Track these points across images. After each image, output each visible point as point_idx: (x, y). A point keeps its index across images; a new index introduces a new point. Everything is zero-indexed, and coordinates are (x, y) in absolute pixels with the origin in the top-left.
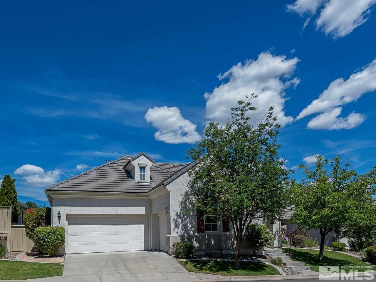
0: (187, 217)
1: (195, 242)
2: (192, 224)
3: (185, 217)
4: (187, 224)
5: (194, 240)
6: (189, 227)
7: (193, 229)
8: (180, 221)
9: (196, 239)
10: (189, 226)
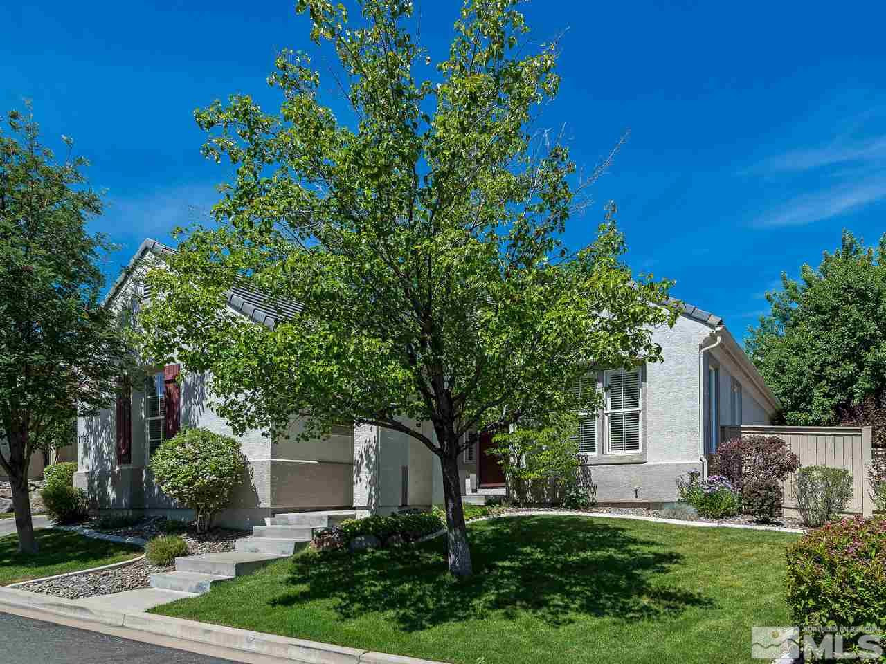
0: (103, 427)
1: (110, 489)
2: (109, 444)
3: (100, 428)
4: (101, 445)
5: (109, 483)
6: (105, 452)
7: (112, 457)
8: (91, 438)
9: (112, 481)
10: (105, 449)
